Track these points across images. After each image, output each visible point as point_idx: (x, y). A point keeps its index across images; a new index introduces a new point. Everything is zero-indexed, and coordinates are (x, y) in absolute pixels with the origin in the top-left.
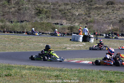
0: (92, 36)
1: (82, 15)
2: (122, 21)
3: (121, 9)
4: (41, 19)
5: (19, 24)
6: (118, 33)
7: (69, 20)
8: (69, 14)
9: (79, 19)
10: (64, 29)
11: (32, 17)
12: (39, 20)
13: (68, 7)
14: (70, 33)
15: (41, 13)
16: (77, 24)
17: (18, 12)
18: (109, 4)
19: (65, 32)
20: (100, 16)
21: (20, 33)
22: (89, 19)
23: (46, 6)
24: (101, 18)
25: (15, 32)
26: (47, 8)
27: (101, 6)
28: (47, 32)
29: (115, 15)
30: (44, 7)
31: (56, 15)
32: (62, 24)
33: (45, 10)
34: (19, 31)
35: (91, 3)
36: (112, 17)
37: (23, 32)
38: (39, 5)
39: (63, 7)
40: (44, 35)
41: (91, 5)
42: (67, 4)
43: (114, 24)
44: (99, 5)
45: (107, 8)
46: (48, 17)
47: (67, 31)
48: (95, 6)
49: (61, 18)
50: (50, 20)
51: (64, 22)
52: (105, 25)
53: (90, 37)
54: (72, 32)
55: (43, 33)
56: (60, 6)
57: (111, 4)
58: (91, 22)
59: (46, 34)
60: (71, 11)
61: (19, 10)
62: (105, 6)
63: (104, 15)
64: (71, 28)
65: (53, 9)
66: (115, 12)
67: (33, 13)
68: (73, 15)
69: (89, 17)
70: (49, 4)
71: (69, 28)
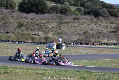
0: (64, 44)
1: (54, 27)
2: (86, 33)
3: (85, 24)
4: (22, 30)
5: (5, 34)
6: (83, 42)
7: (44, 32)
8: (44, 27)
9: (52, 31)
10: (40, 38)
11: (15, 29)
12: (20, 31)
13: (44, 21)
14: (45, 42)
15: (22, 26)
16: (50, 35)
17: (3, 25)
18: (76, 20)
19: (41, 41)
20: (68, 29)
21: (6, 41)
22: (60, 31)
23: (26, 20)
24: (69, 31)
25: (2, 41)
26: (27, 22)
27: (69, 21)
28: (27, 41)
29: (80, 28)
30: (24, 21)
31: (34, 28)
32: (39, 35)
33: (25, 23)
34: (5, 40)
35: (61, 19)
36: (78, 29)
37: (9, 41)
38: (20, 20)
39: (39, 22)
40: (25, 43)
41: (61, 20)
42: (43, 19)
43: (79, 35)
44: (67, 20)
45: (74, 23)
46: (27, 29)
47: (43, 40)
48: (64, 21)
49: (38, 30)
50: (29, 32)
51: (41, 33)
52: (72, 36)
53: (62, 45)
54: (47, 41)
55: (24, 42)
56: (37, 20)
57: (77, 20)
58: (61, 33)
59: (27, 42)
60: (46, 24)
61: (5, 23)
62: (72, 21)
63: (71, 28)
64: (46, 38)
65: (32, 23)
66: (80, 25)
67: (16, 26)
68: (47, 28)
69: (59, 29)
70: (28, 19)
71: (44, 38)
